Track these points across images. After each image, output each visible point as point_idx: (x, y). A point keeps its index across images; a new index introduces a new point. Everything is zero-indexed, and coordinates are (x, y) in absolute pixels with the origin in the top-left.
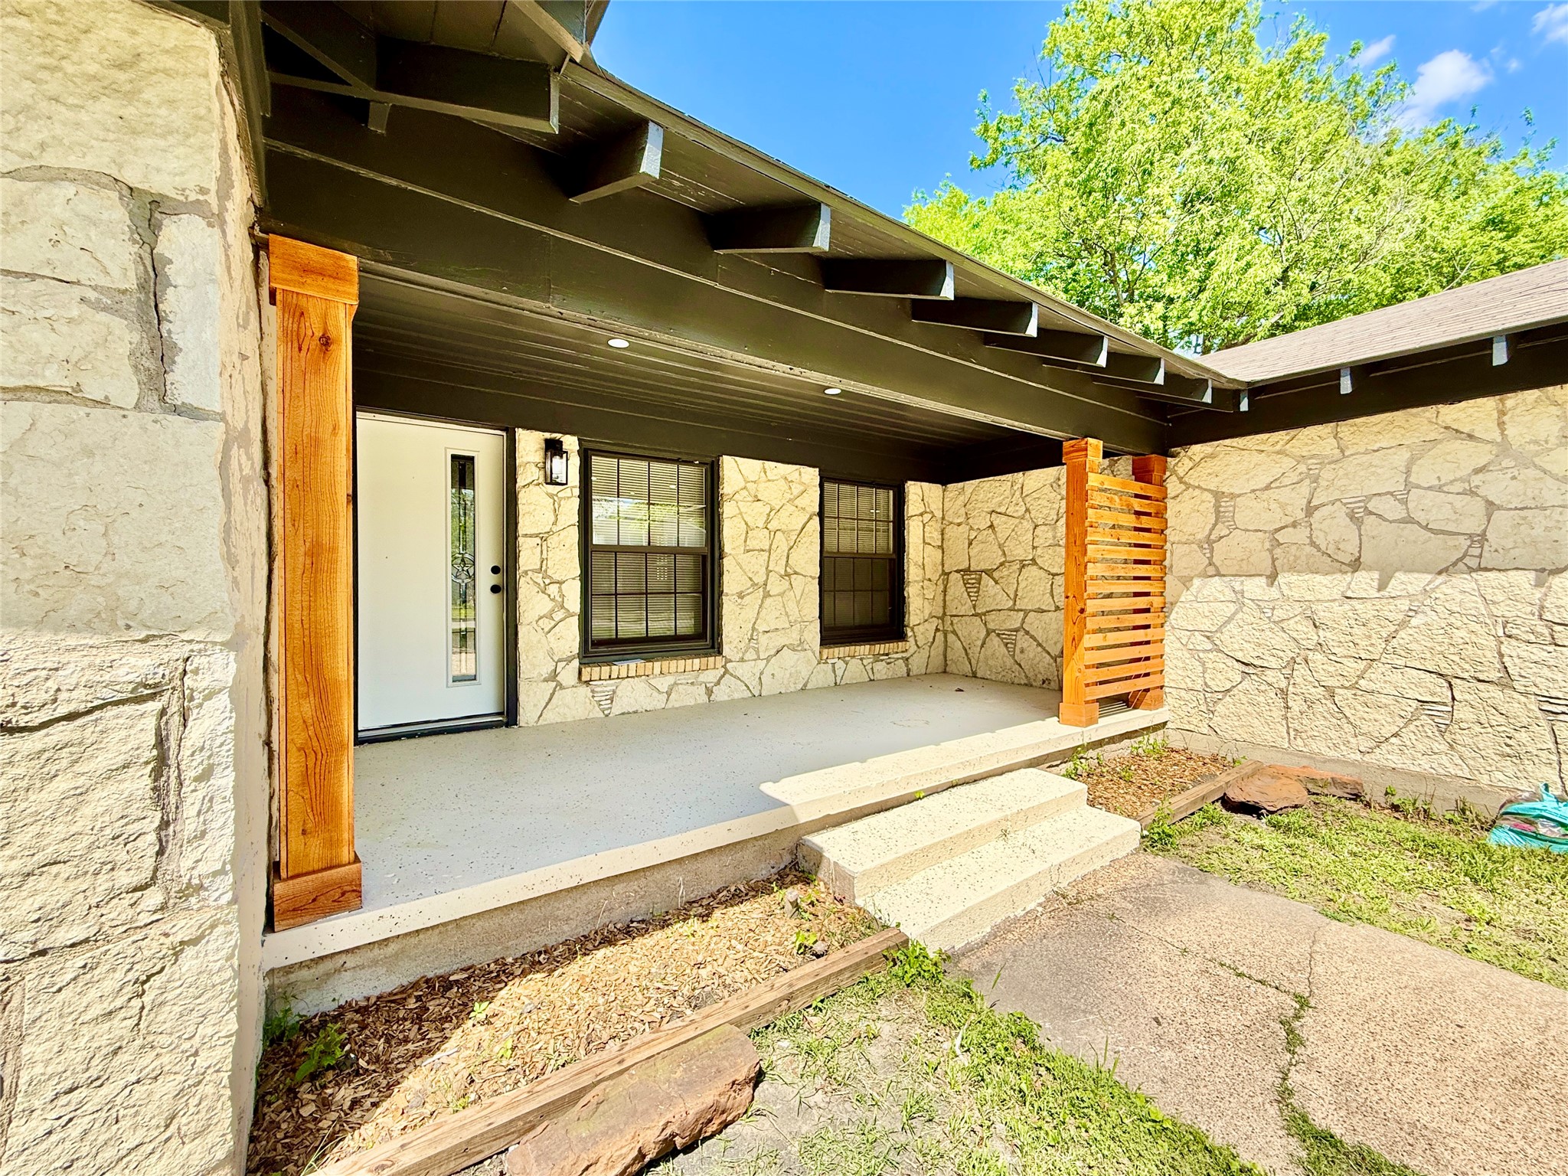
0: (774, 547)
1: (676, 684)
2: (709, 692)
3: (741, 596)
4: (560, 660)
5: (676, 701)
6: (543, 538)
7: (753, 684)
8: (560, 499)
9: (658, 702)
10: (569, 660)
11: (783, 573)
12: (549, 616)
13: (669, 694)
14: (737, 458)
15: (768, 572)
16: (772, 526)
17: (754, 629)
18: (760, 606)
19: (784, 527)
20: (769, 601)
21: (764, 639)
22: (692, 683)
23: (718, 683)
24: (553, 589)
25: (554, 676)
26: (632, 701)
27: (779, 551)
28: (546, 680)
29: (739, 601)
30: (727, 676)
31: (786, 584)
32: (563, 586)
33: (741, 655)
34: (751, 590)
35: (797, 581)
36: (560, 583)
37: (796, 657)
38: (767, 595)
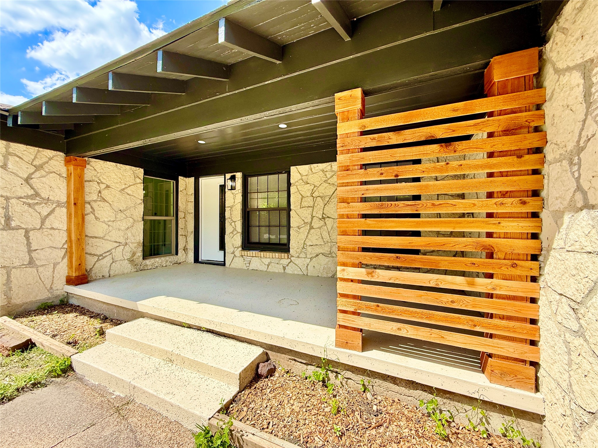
0: (316, 205)
1: (271, 262)
2: (284, 268)
3: (299, 228)
4: (236, 248)
5: (271, 269)
6: (231, 207)
7: (304, 269)
8: (235, 194)
9: (264, 268)
10: (238, 248)
11: (321, 217)
12: (232, 233)
13: (268, 266)
14: (297, 166)
15: (313, 217)
16: (316, 194)
17: (304, 244)
18: (308, 233)
19: (321, 195)
20: (312, 231)
21: (309, 249)
22: (277, 263)
23: (287, 265)
25: (234, 252)
26: (255, 266)
27: (318, 207)
28: (232, 253)
29: (298, 230)
30: (291, 263)
31: (322, 223)
33: (298, 255)
34: (304, 225)
35: (329, 222)
36: (235, 222)
37: (328, 260)
38: (311, 228)
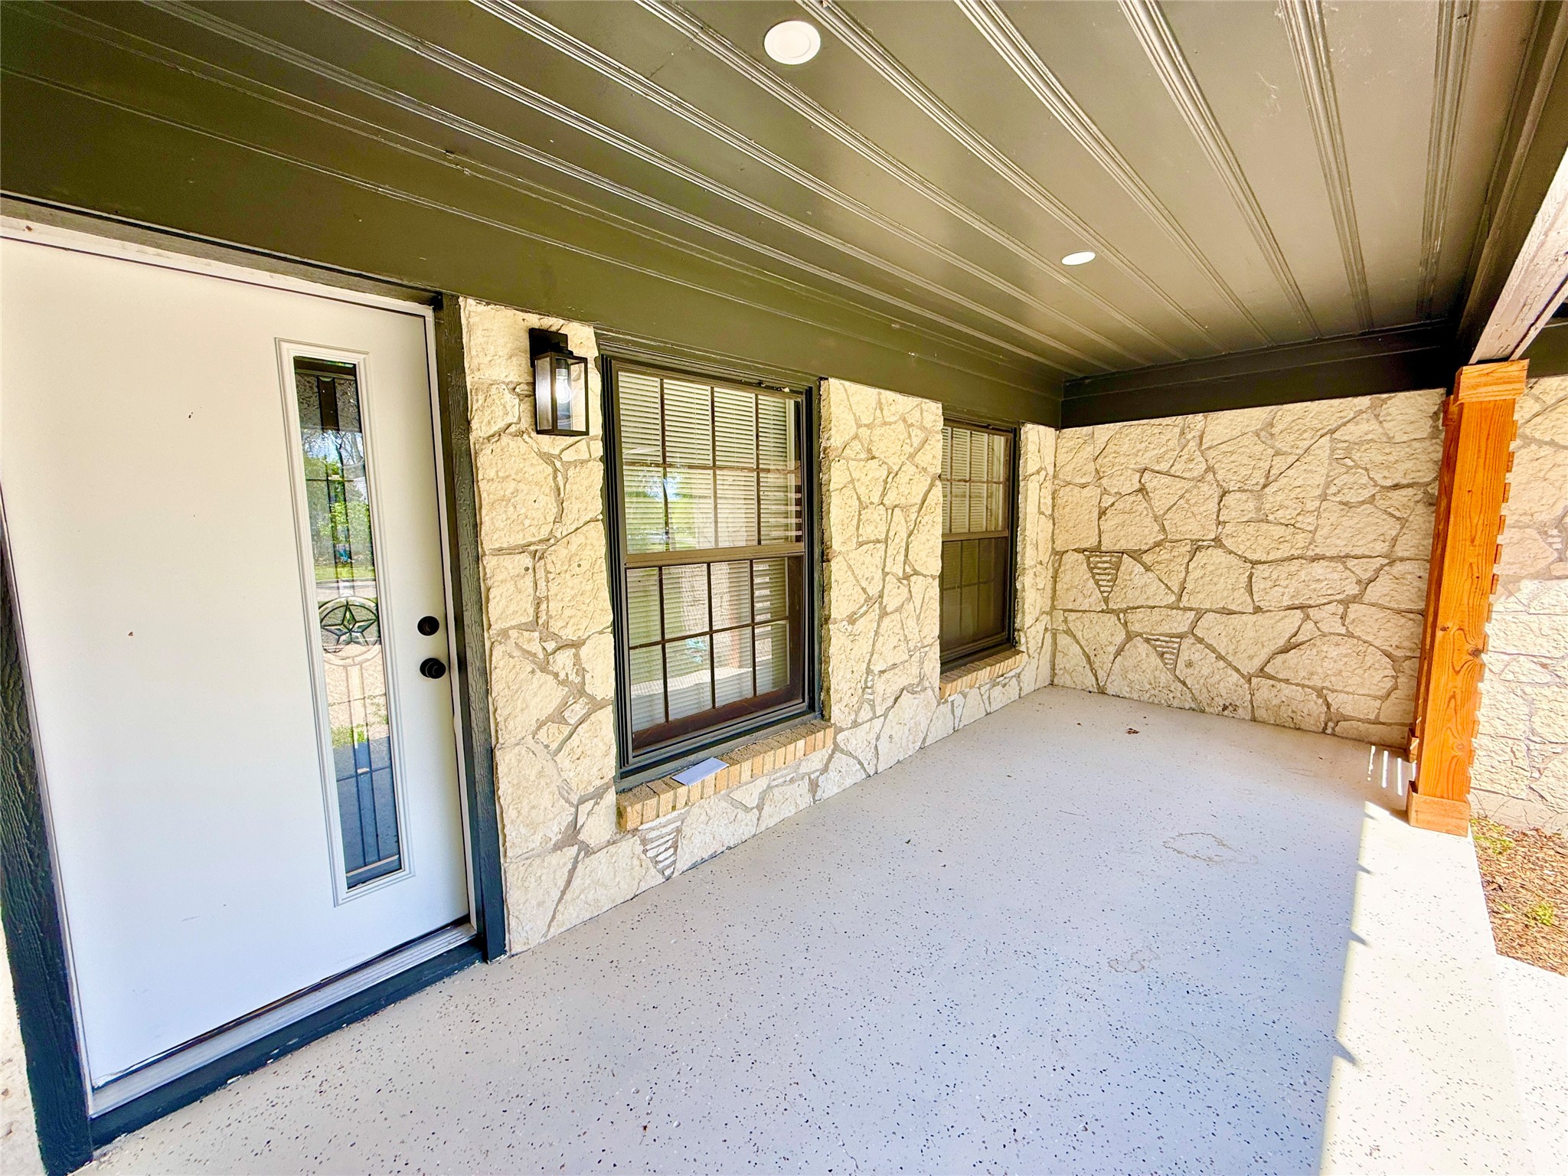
0: (891, 534)
1: (769, 787)
2: (814, 786)
3: (852, 620)
4: (582, 801)
5: (772, 816)
6: (537, 552)
7: (866, 756)
8: (568, 465)
9: (746, 827)
10: (598, 795)
11: (901, 575)
12: (558, 717)
13: (760, 807)
14: (847, 384)
15: (885, 575)
16: (891, 499)
17: (869, 671)
18: (876, 633)
19: (903, 501)
20: (886, 621)
21: (880, 685)
22: (792, 781)
23: (825, 769)
24: (563, 661)
25: (573, 831)
26: (708, 838)
27: (897, 540)
28: (558, 847)
29: (850, 628)
30: (837, 755)
31: (904, 592)
32: (584, 651)
33: (853, 717)
34: (865, 608)
35: (918, 583)
36: (577, 645)
37: (916, 702)
38: (884, 614)
